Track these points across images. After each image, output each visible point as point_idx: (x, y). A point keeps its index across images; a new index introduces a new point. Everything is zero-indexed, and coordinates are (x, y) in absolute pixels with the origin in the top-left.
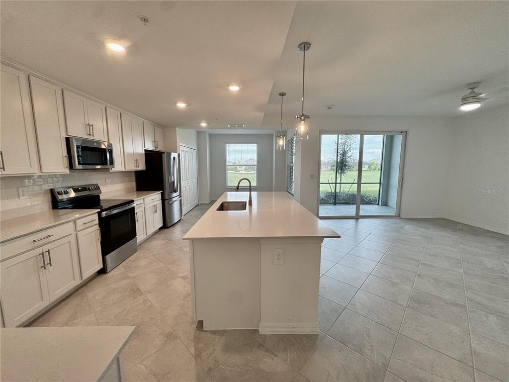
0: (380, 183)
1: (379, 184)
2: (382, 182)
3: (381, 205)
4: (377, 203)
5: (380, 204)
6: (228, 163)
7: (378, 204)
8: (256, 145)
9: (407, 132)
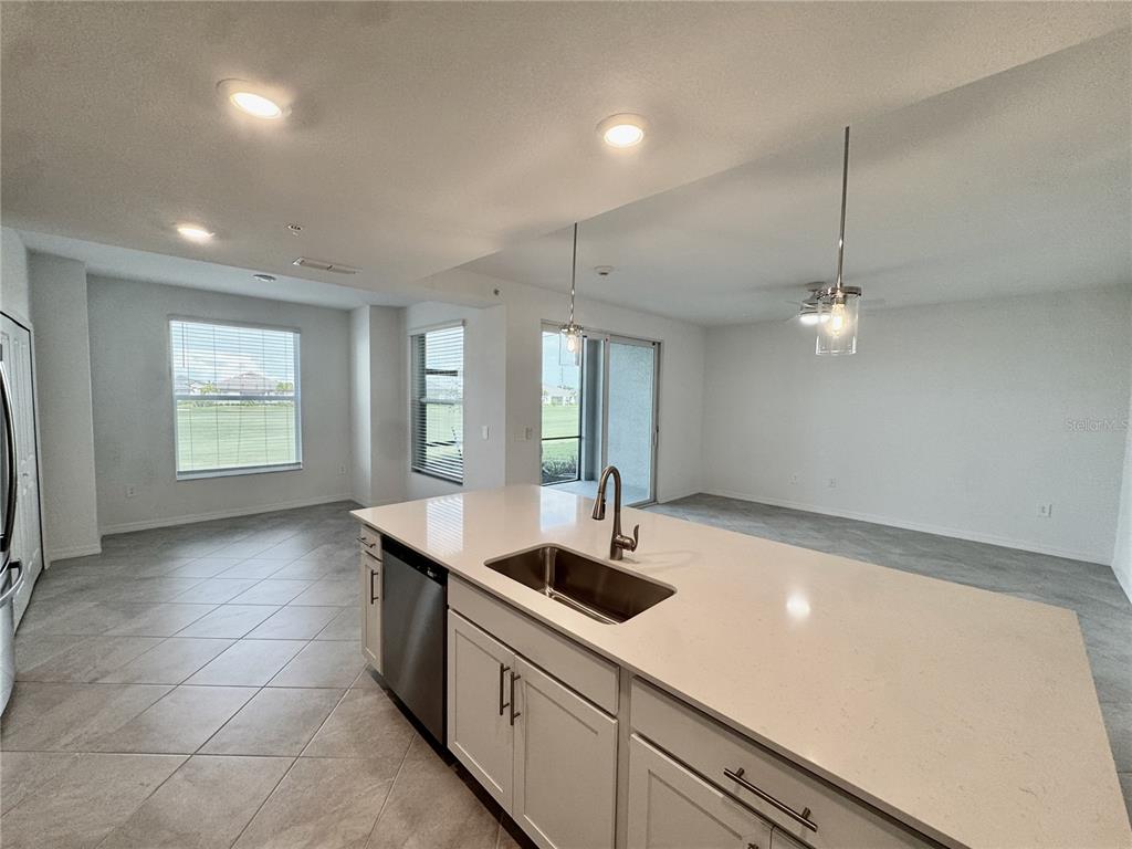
0: (580, 437)
1: (577, 439)
2: (584, 435)
3: (587, 479)
4: (577, 478)
5: (583, 477)
6: (178, 388)
7: (579, 479)
8: (290, 335)
9: (659, 344)
